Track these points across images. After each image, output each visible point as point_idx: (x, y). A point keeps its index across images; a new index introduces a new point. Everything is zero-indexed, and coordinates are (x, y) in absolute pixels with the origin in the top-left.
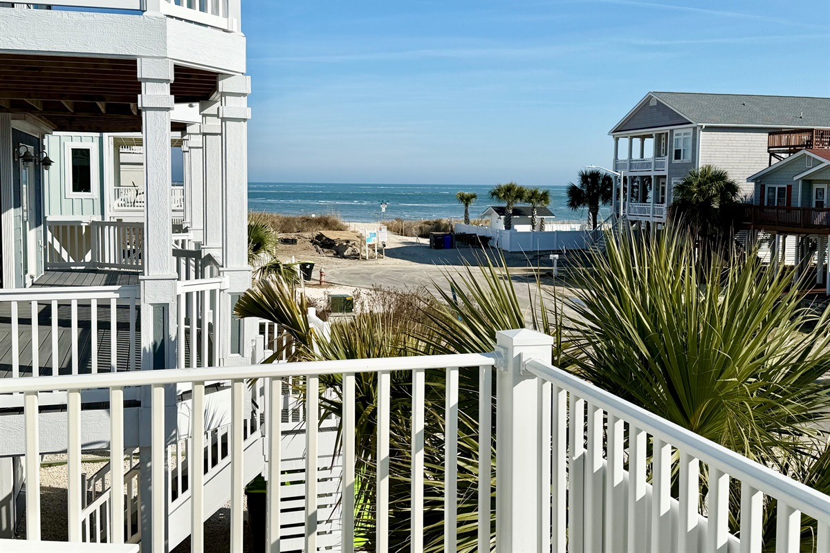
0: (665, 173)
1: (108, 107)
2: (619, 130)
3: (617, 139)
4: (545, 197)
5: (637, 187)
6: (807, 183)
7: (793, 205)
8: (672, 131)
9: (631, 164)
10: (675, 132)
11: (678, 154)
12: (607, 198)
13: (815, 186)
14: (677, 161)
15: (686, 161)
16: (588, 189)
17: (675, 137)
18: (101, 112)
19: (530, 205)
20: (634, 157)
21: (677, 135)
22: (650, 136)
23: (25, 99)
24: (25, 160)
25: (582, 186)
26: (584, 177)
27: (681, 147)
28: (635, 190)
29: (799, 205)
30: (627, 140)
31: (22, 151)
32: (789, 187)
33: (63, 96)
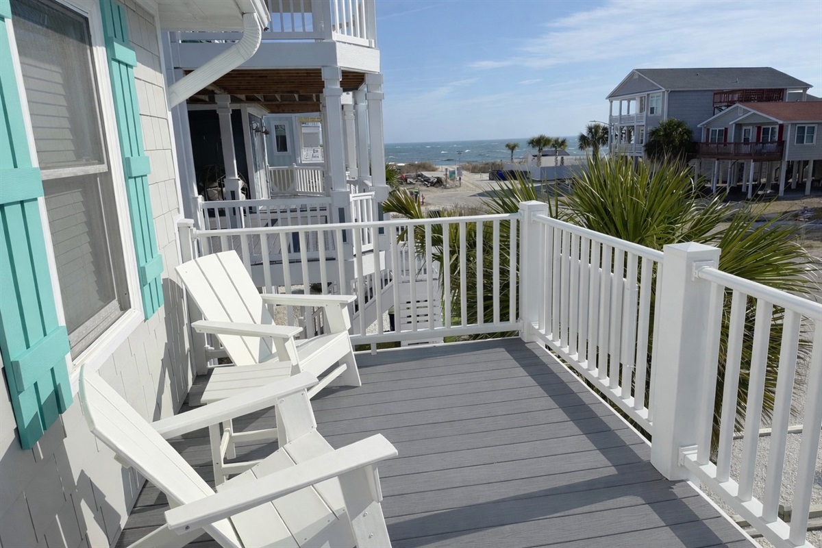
0: (644, 123)
1: (299, 96)
2: (613, 96)
3: (611, 102)
4: (563, 142)
5: (625, 133)
6: (739, 126)
7: (728, 141)
8: (648, 95)
9: (621, 117)
10: (650, 96)
11: (652, 112)
12: (605, 141)
13: (744, 128)
14: (652, 115)
15: (657, 115)
16: (593, 137)
17: (650, 99)
18: (296, 100)
19: (554, 149)
20: (623, 114)
21: (652, 97)
22: (634, 99)
23: (256, 95)
24: (256, 131)
25: (588, 134)
26: (590, 129)
27: (654, 106)
28: (624, 135)
29: (732, 141)
30: (618, 102)
31: (255, 126)
32: (726, 129)
33: (276, 92)
